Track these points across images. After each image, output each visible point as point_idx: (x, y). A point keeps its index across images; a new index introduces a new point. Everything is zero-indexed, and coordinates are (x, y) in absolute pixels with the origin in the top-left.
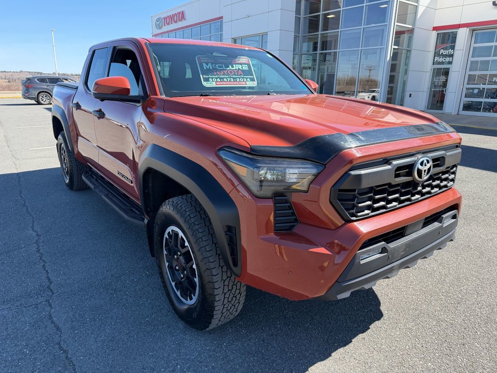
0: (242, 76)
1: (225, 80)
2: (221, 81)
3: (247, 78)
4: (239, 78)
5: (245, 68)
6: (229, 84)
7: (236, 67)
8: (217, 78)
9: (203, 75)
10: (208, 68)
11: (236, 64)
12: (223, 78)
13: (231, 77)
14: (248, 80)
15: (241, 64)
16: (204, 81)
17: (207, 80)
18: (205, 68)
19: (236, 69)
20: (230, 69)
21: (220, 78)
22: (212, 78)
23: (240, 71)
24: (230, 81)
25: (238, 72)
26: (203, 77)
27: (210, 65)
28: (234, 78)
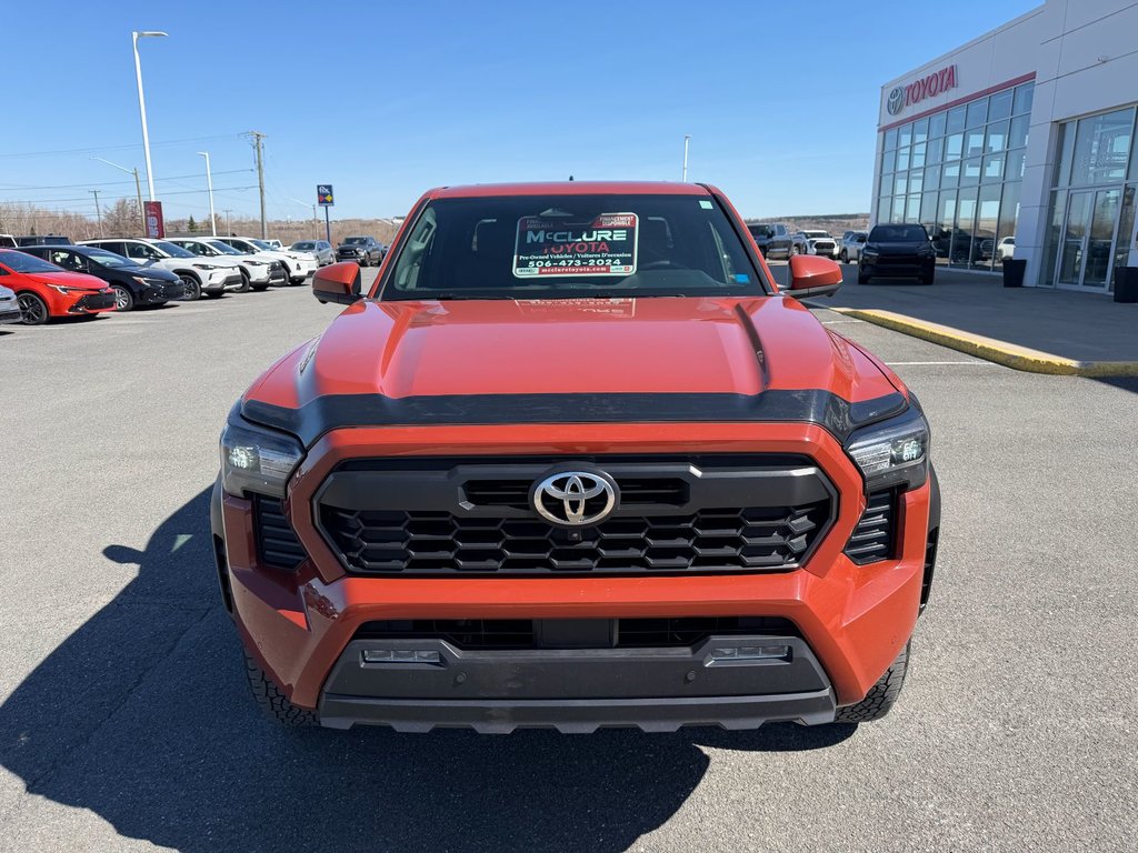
0: (604, 255)
1: (563, 263)
2: (553, 266)
3: (614, 259)
4: (596, 259)
5: (620, 236)
6: (568, 272)
7: (597, 236)
8: (545, 261)
9: (519, 255)
10: (535, 240)
11: (597, 230)
12: (559, 261)
13: (577, 258)
14: (618, 262)
15: (612, 229)
16: (518, 266)
17: (523, 264)
18: (529, 241)
19: (596, 240)
20: (583, 241)
21: (553, 261)
22: (536, 261)
23: (604, 244)
24: (573, 265)
25: (597, 247)
26: (518, 258)
27: (541, 234)
28: (582, 260)
